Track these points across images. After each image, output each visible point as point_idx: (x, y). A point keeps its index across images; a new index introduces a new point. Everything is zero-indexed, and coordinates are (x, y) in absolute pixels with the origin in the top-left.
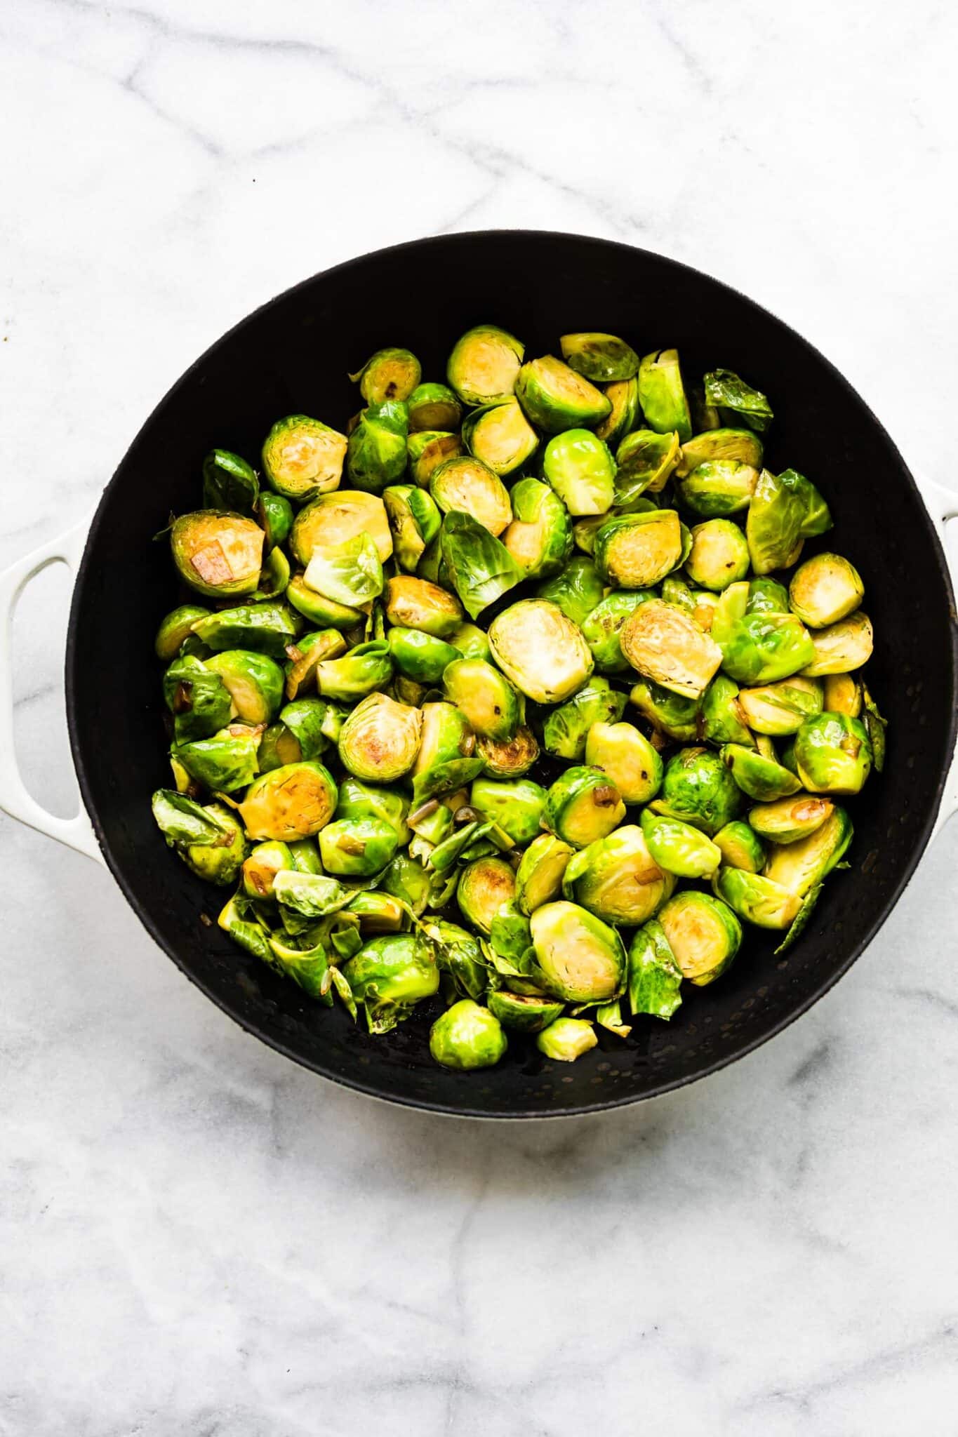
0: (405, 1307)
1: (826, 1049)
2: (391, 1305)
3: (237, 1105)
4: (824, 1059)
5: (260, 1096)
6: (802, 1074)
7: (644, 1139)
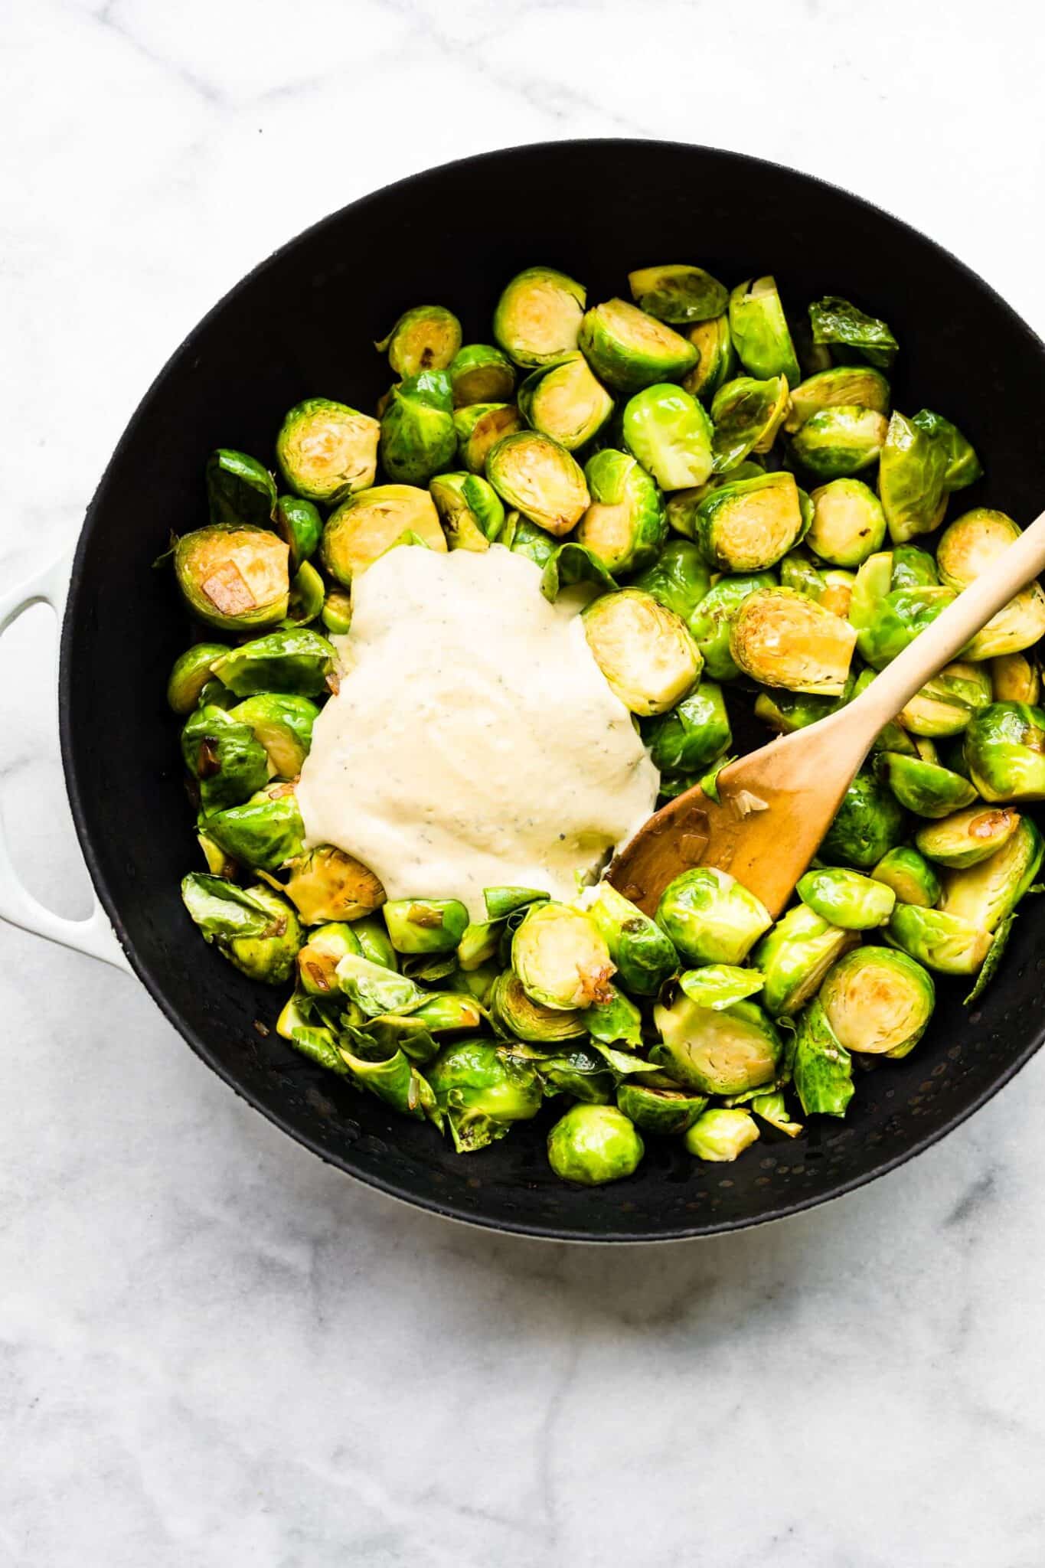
0: (482, 1513)
1: (990, 1181)
2: (464, 1510)
3: (268, 1269)
4: (989, 1193)
5: (297, 1257)
6: (962, 1212)
7: (769, 1298)
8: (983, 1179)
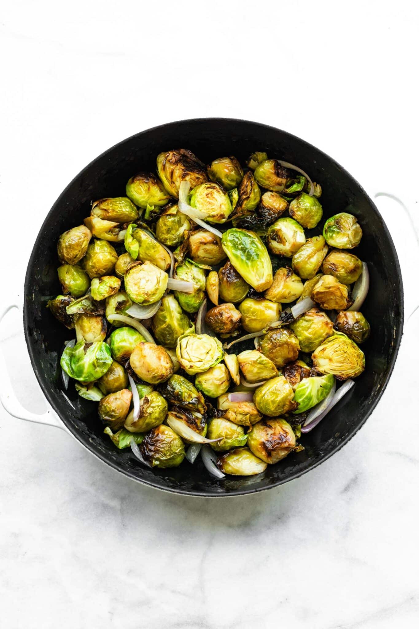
0: (179, 593)
1: (357, 478)
2: (173, 592)
3: (105, 507)
4: (356, 482)
5: (115, 503)
6: (347, 489)
7: (279, 518)
8: (354, 478)
